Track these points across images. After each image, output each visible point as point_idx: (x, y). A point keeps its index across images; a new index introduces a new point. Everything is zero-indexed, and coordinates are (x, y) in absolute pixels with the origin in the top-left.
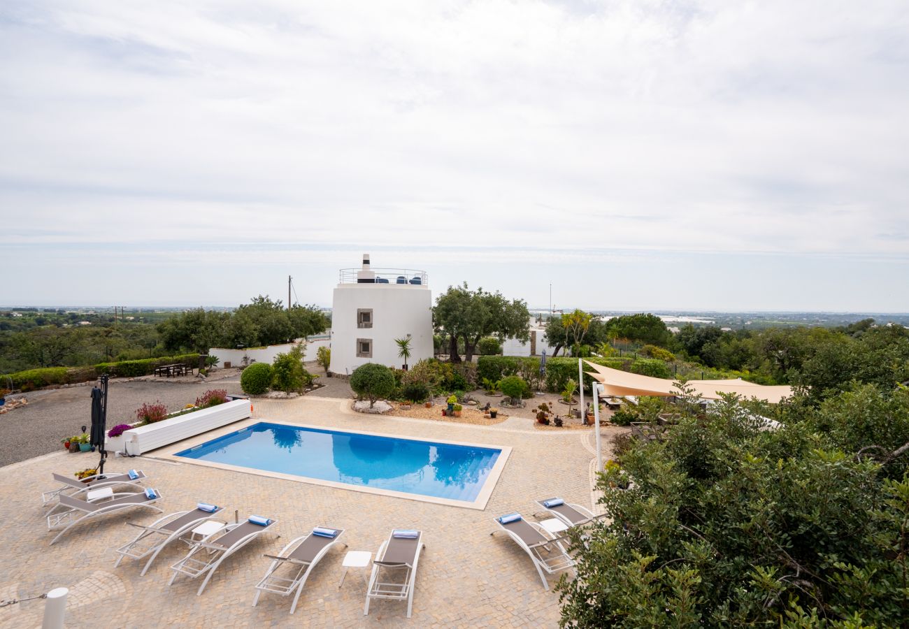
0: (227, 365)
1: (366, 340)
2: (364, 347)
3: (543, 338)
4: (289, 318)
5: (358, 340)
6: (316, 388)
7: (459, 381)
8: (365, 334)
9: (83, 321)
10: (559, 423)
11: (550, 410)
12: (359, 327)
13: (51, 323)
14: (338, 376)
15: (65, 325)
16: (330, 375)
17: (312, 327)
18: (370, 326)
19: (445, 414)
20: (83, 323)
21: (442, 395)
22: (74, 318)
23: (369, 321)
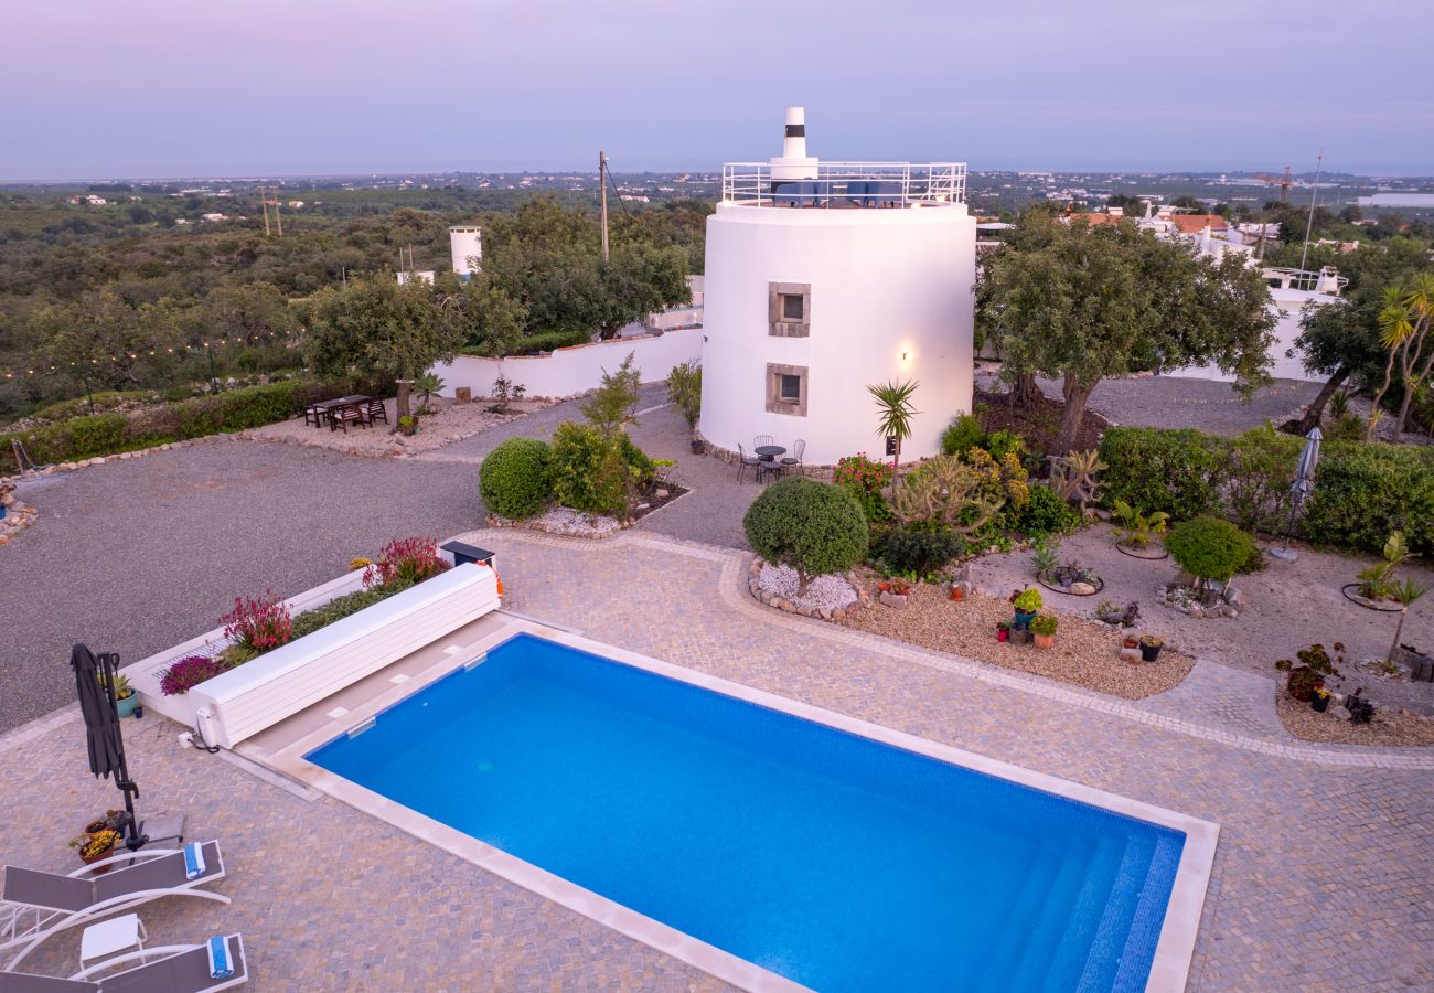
0: (464, 395)
1: (791, 368)
2: (789, 388)
3: (1292, 345)
4: (602, 272)
5: (770, 367)
6: (664, 500)
7: (1045, 506)
8: (788, 352)
9: (211, 212)
10: (1361, 712)
11: (1334, 665)
12: (773, 332)
13: (155, 218)
14: (720, 455)
15: (181, 221)
16: (699, 447)
17: (657, 293)
18: (803, 332)
19: (1004, 633)
20: (213, 217)
21: (994, 548)
22: (195, 206)
23: (801, 317)
